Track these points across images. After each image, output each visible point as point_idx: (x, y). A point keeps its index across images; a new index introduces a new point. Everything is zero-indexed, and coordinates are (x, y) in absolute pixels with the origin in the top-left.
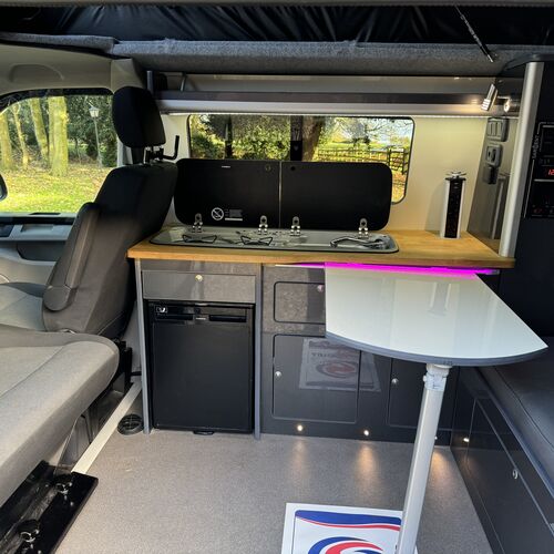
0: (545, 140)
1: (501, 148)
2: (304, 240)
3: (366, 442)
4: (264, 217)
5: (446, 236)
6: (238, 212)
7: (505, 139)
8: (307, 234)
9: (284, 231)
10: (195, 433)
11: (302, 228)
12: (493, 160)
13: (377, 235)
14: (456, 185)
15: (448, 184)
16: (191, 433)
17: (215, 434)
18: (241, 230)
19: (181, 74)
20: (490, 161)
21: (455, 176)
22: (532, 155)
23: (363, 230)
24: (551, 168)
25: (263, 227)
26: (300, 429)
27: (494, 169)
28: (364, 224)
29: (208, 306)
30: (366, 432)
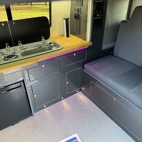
0: (96, 6)
1: (81, 8)
2: (25, 49)
4: (7, 44)
7: (82, 6)
8: (25, 46)
10: (12, 125)
11: (22, 44)
12: (78, 12)
15: (65, 21)
17: (20, 122)
20: (76, 12)
21: (66, 18)
22: (93, 11)
23: (43, 40)
24: (97, 14)
25: (8, 47)
26: (45, 106)
27: (79, 15)
28: (43, 38)
29: (5, 87)
30: (62, 98)
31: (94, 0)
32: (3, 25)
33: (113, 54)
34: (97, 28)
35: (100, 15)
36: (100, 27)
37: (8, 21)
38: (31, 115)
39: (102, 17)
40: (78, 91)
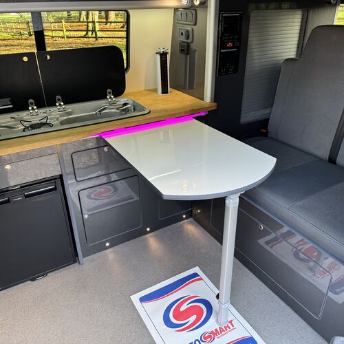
0: (224, 24)
1: (193, 30)
2: (70, 113)
4: (31, 101)
5: (163, 93)
6: (7, 100)
7: (195, 25)
9: (52, 109)
11: (64, 104)
12: (188, 38)
15: (158, 56)
16: (30, 282)
17: (49, 274)
18: (14, 115)
20: (183, 39)
21: (162, 51)
22: (218, 35)
23: (110, 97)
24: (228, 42)
25: (33, 109)
26: (107, 244)
27: (188, 45)
28: (110, 93)
29: (21, 187)
30: (148, 229)
31: (220, 11)
32: (25, 59)
33: (266, 135)
34: (227, 72)
35: (233, 45)
36: (236, 71)
37: (36, 51)
38: (75, 262)
39: (238, 48)
40: (184, 216)
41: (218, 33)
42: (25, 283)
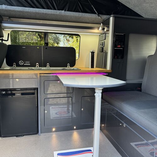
1: (104, 42)
3: (75, 131)
4: (37, 64)
5: (91, 68)
7: (105, 39)
8: (52, 68)
11: (50, 67)
13: (72, 68)
14: (93, 53)
15: (91, 53)
16: (15, 137)
17: (24, 136)
18: (30, 68)
19: (8, 17)
20: (101, 46)
21: (92, 51)
22: (113, 42)
23: (69, 67)
24: (118, 45)
25: (37, 67)
28: (69, 65)
29: (21, 90)
30: (75, 128)
31: (114, 32)
32: (38, 48)
34: (118, 58)
41: (113, 41)
42: (13, 137)
